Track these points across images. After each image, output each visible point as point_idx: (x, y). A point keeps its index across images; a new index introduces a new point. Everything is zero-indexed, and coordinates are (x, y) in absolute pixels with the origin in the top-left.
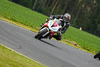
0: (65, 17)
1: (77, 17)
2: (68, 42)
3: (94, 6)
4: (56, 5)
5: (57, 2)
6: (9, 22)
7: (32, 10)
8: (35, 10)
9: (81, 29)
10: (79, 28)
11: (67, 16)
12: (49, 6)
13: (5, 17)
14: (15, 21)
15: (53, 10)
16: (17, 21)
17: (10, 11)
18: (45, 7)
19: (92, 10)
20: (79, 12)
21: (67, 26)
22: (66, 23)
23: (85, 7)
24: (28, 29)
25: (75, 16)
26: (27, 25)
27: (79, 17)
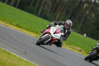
0: (67, 24)
2: (73, 48)
3: (98, 13)
7: (37, 16)
8: (40, 16)
9: (85, 35)
10: (84, 34)
11: (68, 23)
13: (11, 23)
14: (20, 27)
16: (22, 28)
17: (15, 17)
18: (50, 13)
19: (96, 16)
20: (83, 18)
21: (69, 33)
22: (68, 30)
24: (33, 35)
27: (84, 23)
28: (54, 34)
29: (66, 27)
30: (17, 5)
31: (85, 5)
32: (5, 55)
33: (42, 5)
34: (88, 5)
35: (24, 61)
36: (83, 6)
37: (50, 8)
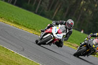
1: (79, 20)
3: (95, 10)
4: (58, 8)
5: (59, 6)
6: (12, 25)
7: (35, 13)
8: (38, 13)
9: (82, 32)
12: (51, 10)
13: (9, 21)
14: (18, 24)
15: (55, 13)
16: (20, 25)
17: (13, 14)
18: (48, 10)
19: (94, 13)
20: (80, 15)
21: (70, 33)
22: (69, 30)
23: (87, 10)
24: (31, 32)
25: (77, 19)
26: (30, 28)
28: (56, 34)
29: (67, 27)
30: (15, 3)
31: (82, 3)
32: (3, 51)
33: (40, 2)
34: (85, 2)
35: (22, 57)
36: (80, 3)
37: (48, 5)
